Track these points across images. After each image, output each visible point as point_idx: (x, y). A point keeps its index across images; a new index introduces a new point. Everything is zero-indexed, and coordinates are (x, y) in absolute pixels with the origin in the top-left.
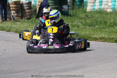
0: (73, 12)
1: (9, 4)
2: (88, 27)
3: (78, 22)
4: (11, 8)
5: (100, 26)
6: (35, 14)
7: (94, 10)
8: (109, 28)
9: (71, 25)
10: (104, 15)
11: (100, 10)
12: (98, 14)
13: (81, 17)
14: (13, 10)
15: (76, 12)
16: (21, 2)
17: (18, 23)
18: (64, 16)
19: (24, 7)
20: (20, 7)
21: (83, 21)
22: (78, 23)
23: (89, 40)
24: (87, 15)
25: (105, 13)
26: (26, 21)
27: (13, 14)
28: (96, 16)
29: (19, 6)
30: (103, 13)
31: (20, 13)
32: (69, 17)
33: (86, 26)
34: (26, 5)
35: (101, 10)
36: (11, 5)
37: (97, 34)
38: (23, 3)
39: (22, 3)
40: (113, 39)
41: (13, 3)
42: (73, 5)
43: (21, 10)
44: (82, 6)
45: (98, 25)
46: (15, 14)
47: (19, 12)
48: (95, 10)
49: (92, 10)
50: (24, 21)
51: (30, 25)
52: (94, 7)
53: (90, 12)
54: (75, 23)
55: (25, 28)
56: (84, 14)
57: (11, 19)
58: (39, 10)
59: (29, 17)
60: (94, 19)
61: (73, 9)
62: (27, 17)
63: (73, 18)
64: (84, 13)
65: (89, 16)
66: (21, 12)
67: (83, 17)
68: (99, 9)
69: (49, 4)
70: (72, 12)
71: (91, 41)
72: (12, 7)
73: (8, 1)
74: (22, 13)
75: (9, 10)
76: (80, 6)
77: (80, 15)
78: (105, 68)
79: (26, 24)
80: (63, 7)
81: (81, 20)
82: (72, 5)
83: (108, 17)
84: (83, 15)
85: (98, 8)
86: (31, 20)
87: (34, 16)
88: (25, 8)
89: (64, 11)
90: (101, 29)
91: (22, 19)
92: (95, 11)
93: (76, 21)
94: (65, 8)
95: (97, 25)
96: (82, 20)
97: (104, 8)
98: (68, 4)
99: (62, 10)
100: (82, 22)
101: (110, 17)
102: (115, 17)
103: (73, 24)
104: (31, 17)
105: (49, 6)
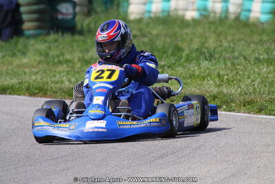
0: (89, 23)
7: (147, 15)
9: (80, 60)
10: (177, 29)
11: (166, 14)
12: (159, 25)
15: (96, 22)
18: (63, 34)
25: (178, 22)
28: (155, 32)
30: (175, 23)
32: (77, 37)
35: (169, 15)
44: (116, 2)
48: (152, 15)
49: (143, 13)
52: (147, 7)
53: (140, 21)
60: (146, 40)
61: (89, 13)
63: (88, 40)
68: (163, 11)
76: (109, 5)
80: (59, 8)
82: (87, 3)
83: (187, 34)
85: (160, 9)
89: (63, 20)
92: (150, 18)
94: (64, 11)
99: (57, 18)
101: (194, 34)
102: (207, 34)
103: (86, 57)
105: (18, 6)
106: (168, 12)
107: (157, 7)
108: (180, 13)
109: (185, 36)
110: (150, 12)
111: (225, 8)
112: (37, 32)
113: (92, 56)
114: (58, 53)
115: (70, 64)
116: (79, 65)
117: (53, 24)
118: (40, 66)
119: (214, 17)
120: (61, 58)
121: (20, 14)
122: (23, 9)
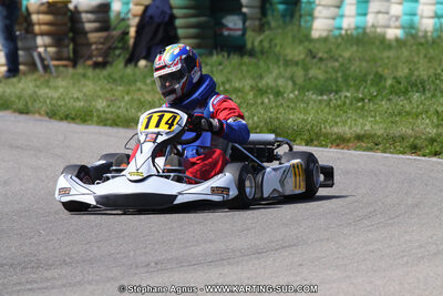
0: (261, 41)
1: (29, 14)
2: (314, 97)
3: (280, 76)
4: (37, 28)
5: (358, 90)
6: (124, 48)
7: (337, 32)
8: (389, 100)
9: (252, 88)
10: (375, 51)
11: (360, 31)
12: (351, 46)
13: (289, 57)
14: (42, 34)
15: (271, 40)
16: (71, 6)
17: (61, 83)
18: (229, 55)
19: (82, 23)
20: (69, 24)
21: (299, 73)
22: (281, 82)
23: (316, 143)
24: (314, 50)
25: (377, 43)
26: (90, 72)
27: (41, 50)
28: (347, 54)
29: (65, 19)
30: (373, 43)
31: (67, 46)
32: (246, 59)
33: (308, 90)
34: (90, 16)
35: (365, 33)
36: (35, 18)
37: (345, 123)
38: (81, 8)
39: (76, 7)
40: (403, 138)
41: (44, 8)
42: (264, 13)
43: (71, 35)
44: (297, 15)
45: (352, 89)
46: (50, 49)
47: (66, 41)
48: (343, 32)
49: (331, 31)
50: (84, 76)
51: (102, 89)
52: (337, 23)
53: (325, 40)
54: (268, 80)
55: (86, 101)
56: (301, 48)
57: (35, 66)
59: (100, 59)
60: (337, 64)
61: (261, 29)
62: (94, 59)
63: (262, 63)
64: (301, 42)
65: (320, 55)
66: (73, 40)
67: (296, 59)
68: (357, 28)
69: (176, 12)
70: (259, 39)
71: (322, 146)
72: (39, 24)
73: (24, 3)
74: (76, 45)
75: (29, 36)
77: (288, 51)
78: (370, 247)
79: (89, 87)
80: (225, 21)
81: (289, 70)
82: (259, 16)
83: (388, 58)
84: (297, 52)
85: (353, 26)
86: (109, 69)
87: (119, 56)
88: (88, 26)
89: (229, 36)
90: (360, 104)
91: (74, 66)
92: (341, 35)
93: (271, 73)
94: (231, 25)
95: (348, 87)
96: (295, 69)
97: (373, 26)
98: (245, 10)
99: (221, 35)
100: (292, 78)
101: (398, 58)
102: (416, 59)
103: (260, 85)
104: (110, 59)
105: (173, 18)
106: (364, 29)
107: (349, 22)
108: (379, 30)
109: (386, 61)
110: (340, 29)
111: (438, 25)
113: (267, 84)
114: (224, 79)
115: (240, 94)
116: (251, 96)
117: (216, 42)
119: (425, 36)
120: (227, 86)
121: (175, 28)
122: (178, 22)
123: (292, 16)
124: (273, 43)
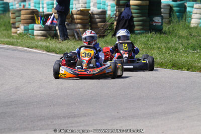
1: (73, 15)
2: (191, 51)
3: (177, 42)
4: (76, 21)
6: (112, 29)
9: (165, 47)
13: (181, 35)
16: (90, 12)
18: (154, 33)
19: (95, 19)
20: (89, 19)
21: (185, 41)
22: (177, 45)
23: (191, 70)
24: (191, 32)
27: (77, 30)
29: (88, 17)
32: (163, 35)
33: (188, 48)
34: (98, 16)
36: (75, 16)
38: (94, 13)
39: (92, 13)
41: (79, 12)
42: (170, 16)
43: (90, 24)
44: (184, 18)
46: (80, 30)
47: (88, 27)
49: (199, 24)
53: (196, 28)
54: (172, 44)
56: (186, 31)
57: (75, 37)
58: (117, 23)
59: (102, 35)
61: (170, 22)
63: (169, 37)
64: (186, 29)
65: (193, 34)
66: (91, 26)
67: (184, 35)
70: (169, 26)
71: (194, 71)
72: (77, 19)
73: (71, 10)
76: (180, 18)
77: (180, 32)
80: (154, 19)
81: (180, 40)
82: (168, 17)
84: (184, 33)
86: (105, 38)
87: (109, 33)
88: (97, 20)
89: (156, 25)
93: (173, 41)
94: (156, 21)
96: (183, 39)
98: (162, 15)
99: (153, 24)
100: (182, 43)
103: (168, 46)
104: (106, 34)
112: (142, 31)
115: (160, 50)
116: (164, 50)
117: (150, 28)
118: (144, 50)
121: (133, 22)
122: (135, 19)
123: (182, 18)
124: (174, 29)
